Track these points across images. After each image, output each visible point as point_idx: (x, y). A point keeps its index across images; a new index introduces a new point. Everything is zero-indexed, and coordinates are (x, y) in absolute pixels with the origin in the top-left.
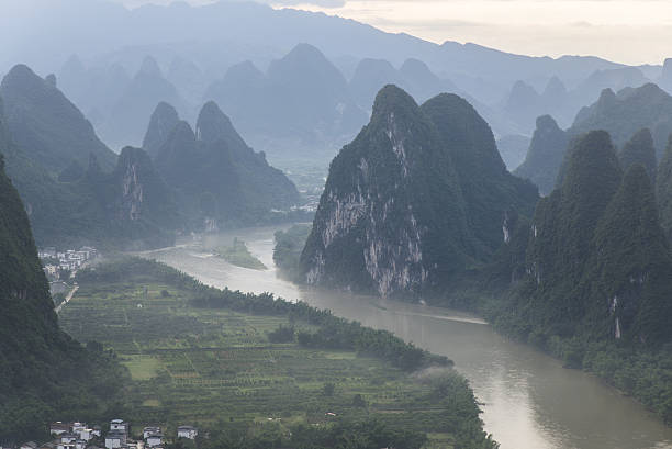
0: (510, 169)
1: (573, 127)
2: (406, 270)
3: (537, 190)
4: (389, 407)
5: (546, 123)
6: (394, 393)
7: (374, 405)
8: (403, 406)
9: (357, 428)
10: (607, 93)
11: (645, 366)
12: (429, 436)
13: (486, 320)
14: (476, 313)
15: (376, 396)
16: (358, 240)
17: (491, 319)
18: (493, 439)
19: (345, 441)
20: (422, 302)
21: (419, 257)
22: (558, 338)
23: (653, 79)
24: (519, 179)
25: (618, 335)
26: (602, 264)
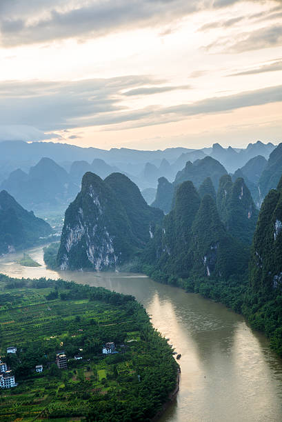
0: (149, 204)
1: (175, 181)
2: (107, 257)
3: (163, 212)
4: (107, 323)
5: (162, 181)
6: (109, 316)
7: (101, 323)
8: (114, 322)
9: (94, 336)
10: (189, 163)
11: (223, 287)
12: (128, 334)
14: (142, 273)
15: (100, 319)
16: (83, 246)
17: (150, 275)
18: (158, 331)
19: (89, 342)
20: (117, 271)
21: (112, 250)
22: (181, 279)
23: (208, 154)
24: (154, 208)
25: (209, 274)
26: (197, 242)
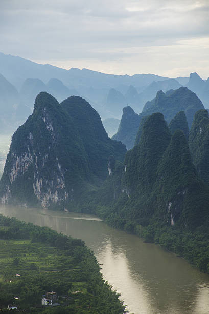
0: (111, 136)
1: (143, 113)
2: (56, 193)
3: (125, 146)
4: (50, 269)
5: (128, 111)
6: (53, 261)
7: (42, 269)
8: (58, 268)
9: (33, 282)
10: (160, 93)
11: (188, 240)
12: (73, 284)
13: (101, 218)
14: (96, 215)
15: (42, 264)
16: (29, 178)
17: (104, 218)
18: (108, 283)
19: (27, 290)
20: (66, 210)
21: (63, 186)
22: (140, 226)
23: (184, 85)
24: (116, 141)
25: (173, 223)
26: (162, 185)
